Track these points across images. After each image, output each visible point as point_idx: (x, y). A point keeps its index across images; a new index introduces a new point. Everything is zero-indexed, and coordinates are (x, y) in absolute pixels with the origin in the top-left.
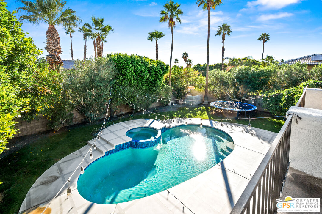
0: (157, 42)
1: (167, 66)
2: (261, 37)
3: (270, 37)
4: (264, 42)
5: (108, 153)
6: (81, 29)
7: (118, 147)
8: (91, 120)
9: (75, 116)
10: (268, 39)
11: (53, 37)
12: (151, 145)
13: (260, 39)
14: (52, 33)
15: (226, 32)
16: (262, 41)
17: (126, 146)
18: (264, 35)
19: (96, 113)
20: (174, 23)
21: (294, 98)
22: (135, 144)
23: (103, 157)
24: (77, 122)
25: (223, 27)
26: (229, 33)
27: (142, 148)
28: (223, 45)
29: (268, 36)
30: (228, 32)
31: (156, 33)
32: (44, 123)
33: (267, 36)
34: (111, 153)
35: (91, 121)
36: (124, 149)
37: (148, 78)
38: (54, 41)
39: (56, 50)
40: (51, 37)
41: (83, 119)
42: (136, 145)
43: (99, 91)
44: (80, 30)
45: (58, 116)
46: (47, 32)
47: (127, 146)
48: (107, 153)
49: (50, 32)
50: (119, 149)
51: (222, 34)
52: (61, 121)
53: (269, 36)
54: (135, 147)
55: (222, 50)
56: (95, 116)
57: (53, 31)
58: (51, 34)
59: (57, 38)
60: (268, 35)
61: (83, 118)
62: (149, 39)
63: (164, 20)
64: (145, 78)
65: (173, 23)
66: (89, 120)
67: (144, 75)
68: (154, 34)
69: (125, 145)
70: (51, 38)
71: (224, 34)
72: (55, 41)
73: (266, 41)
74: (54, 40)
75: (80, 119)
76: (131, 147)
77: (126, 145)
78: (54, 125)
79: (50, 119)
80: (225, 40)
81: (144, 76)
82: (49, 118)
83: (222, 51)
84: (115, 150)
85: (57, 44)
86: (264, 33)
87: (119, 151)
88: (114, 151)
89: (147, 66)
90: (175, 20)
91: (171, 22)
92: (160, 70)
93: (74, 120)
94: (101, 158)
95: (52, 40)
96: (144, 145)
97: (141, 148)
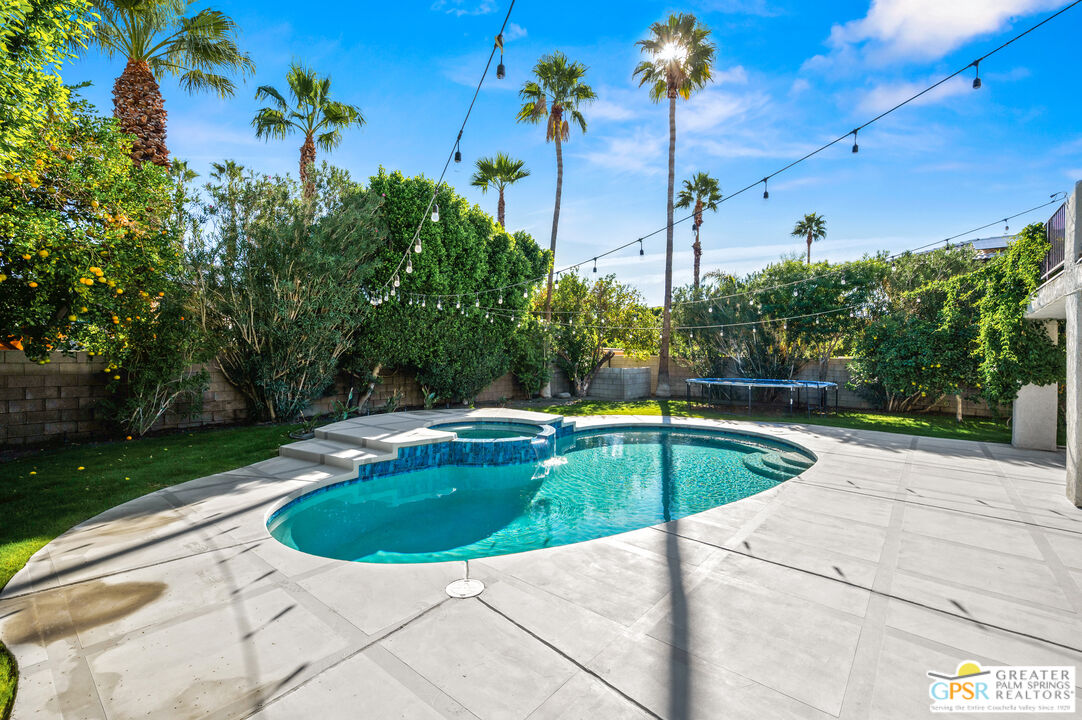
0: (502, 195)
1: (546, 255)
2: (803, 226)
3: (827, 227)
4: (809, 242)
5: (370, 471)
6: (221, 170)
7: (406, 456)
8: (275, 406)
9: (213, 393)
10: (822, 233)
11: (141, 102)
12: (528, 458)
13: (798, 232)
14: (138, 87)
15: (705, 199)
16: (806, 238)
17: (435, 458)
18: (810, 220)
19: (298, 384)
20: (566, 127)
21: (978, 307)
22: (471, 450)
23: (352, 482)
24: (218, 419)
25: (697, 184)
26: (715, 202)
27: (496, 464)
28: (697, 239)
29: (822, 225)
30: (710, 200)
31: (500, 163)
32: (82, 402)
33: (818, 223)
34: (380, 475)
35: (273, 415)
36: (429, 466)
37: (488, 279)
38: (145, 119)
39: (150, 150)
40: (135, 103)
41: (241, 410)
42: (471, 455)
43: (319, 292)
44: (216, 171)
45: (148, 374)
46: (120, 82)
47: (438, 456)
48: (367, 473)
49: (132, 84)
50: (409, 464)
51: (693, 205)
52: (159, 400)
53: (823, 222)
54: (470, 460)
55: (695, 253)
56: (294, 395)
57: (144, 81)
58: (133, 91)
59: (158, 112)
60: (821, 220)
61: (242, 406)
62: (474, 184)
63: (534, 113)
64: (479, 275)
65: (561, 126)
66: (267, 410)
67: (474, 263)
68: (495, 166)
69: (430, 451)
70: (132, 104)
71: (699, 202)
72: (149, 120)
73: (816, 236)
74: (145, 113)
75: (229, 408)
76: (452, 463)
77: (435, 452)
78: (128, 408)
79: (118, 377)
80: (701, 222)
81: (473, 269)
82: (113, 372)
83: (693, 256)
84: (395, 466)
85: (153, 132)
86: (809, 214)
87: (408, 471)
88: (391, 468)
89: (485, 237)
90: (567, 115)
91: (558, 123)
92: (524, 262)
93: (208, 407)
94: (344, 482)
95: (136, 115)
96: (502, 454)
97: (493, 463)
